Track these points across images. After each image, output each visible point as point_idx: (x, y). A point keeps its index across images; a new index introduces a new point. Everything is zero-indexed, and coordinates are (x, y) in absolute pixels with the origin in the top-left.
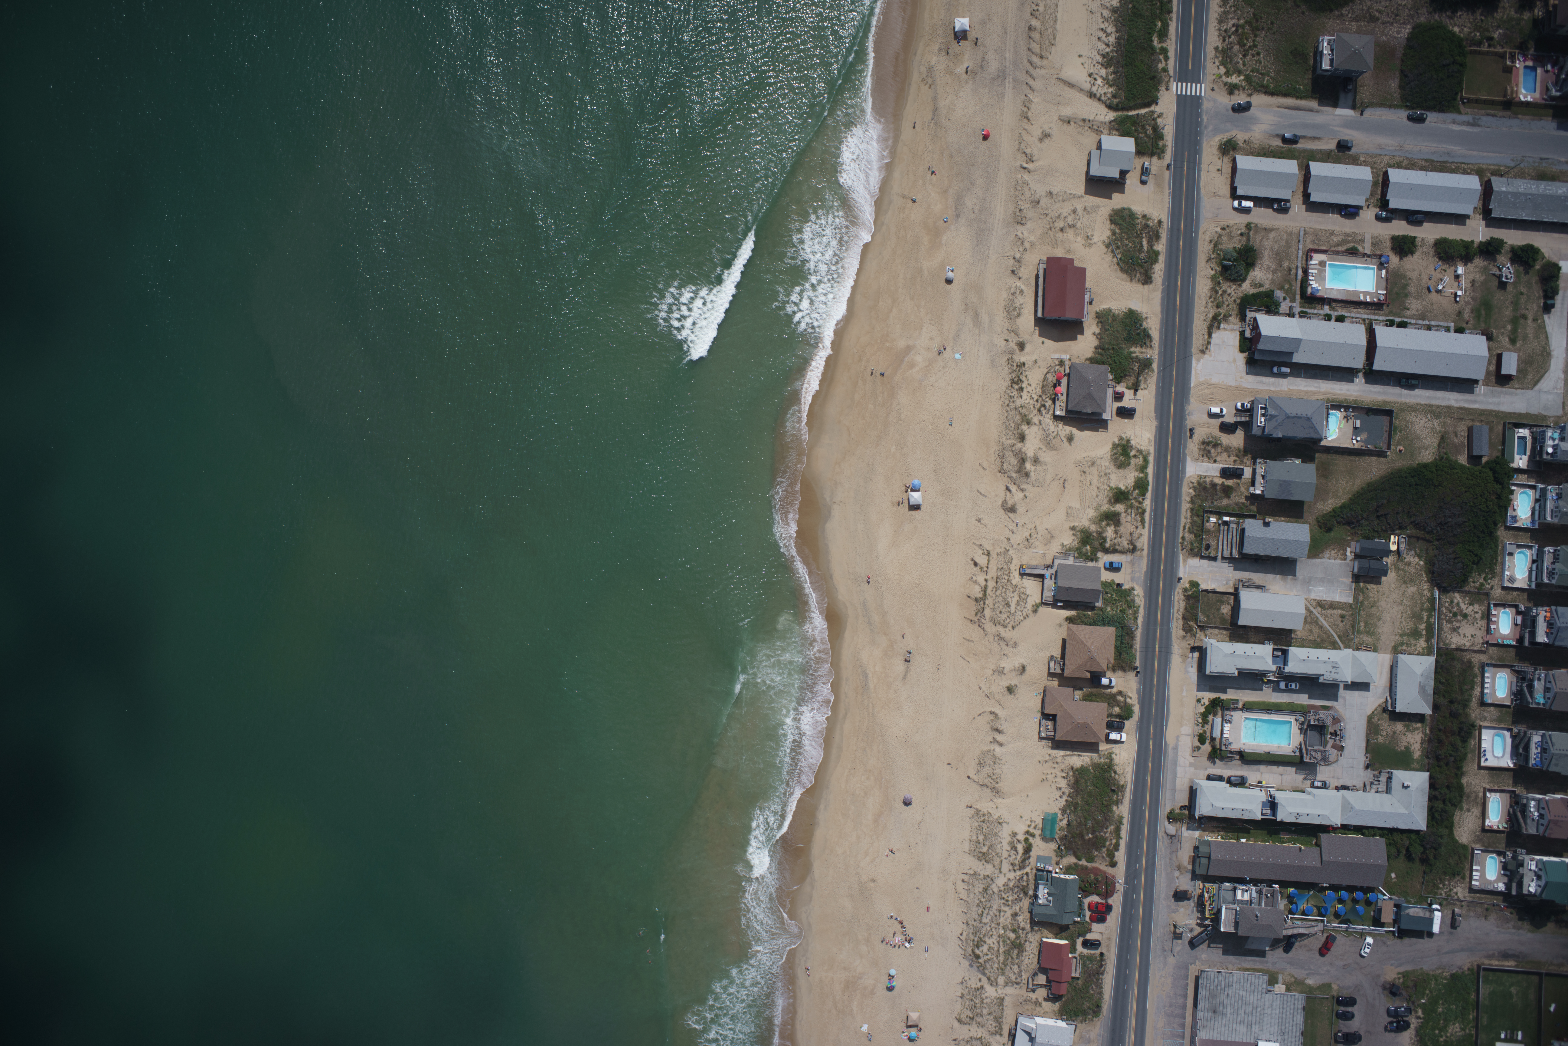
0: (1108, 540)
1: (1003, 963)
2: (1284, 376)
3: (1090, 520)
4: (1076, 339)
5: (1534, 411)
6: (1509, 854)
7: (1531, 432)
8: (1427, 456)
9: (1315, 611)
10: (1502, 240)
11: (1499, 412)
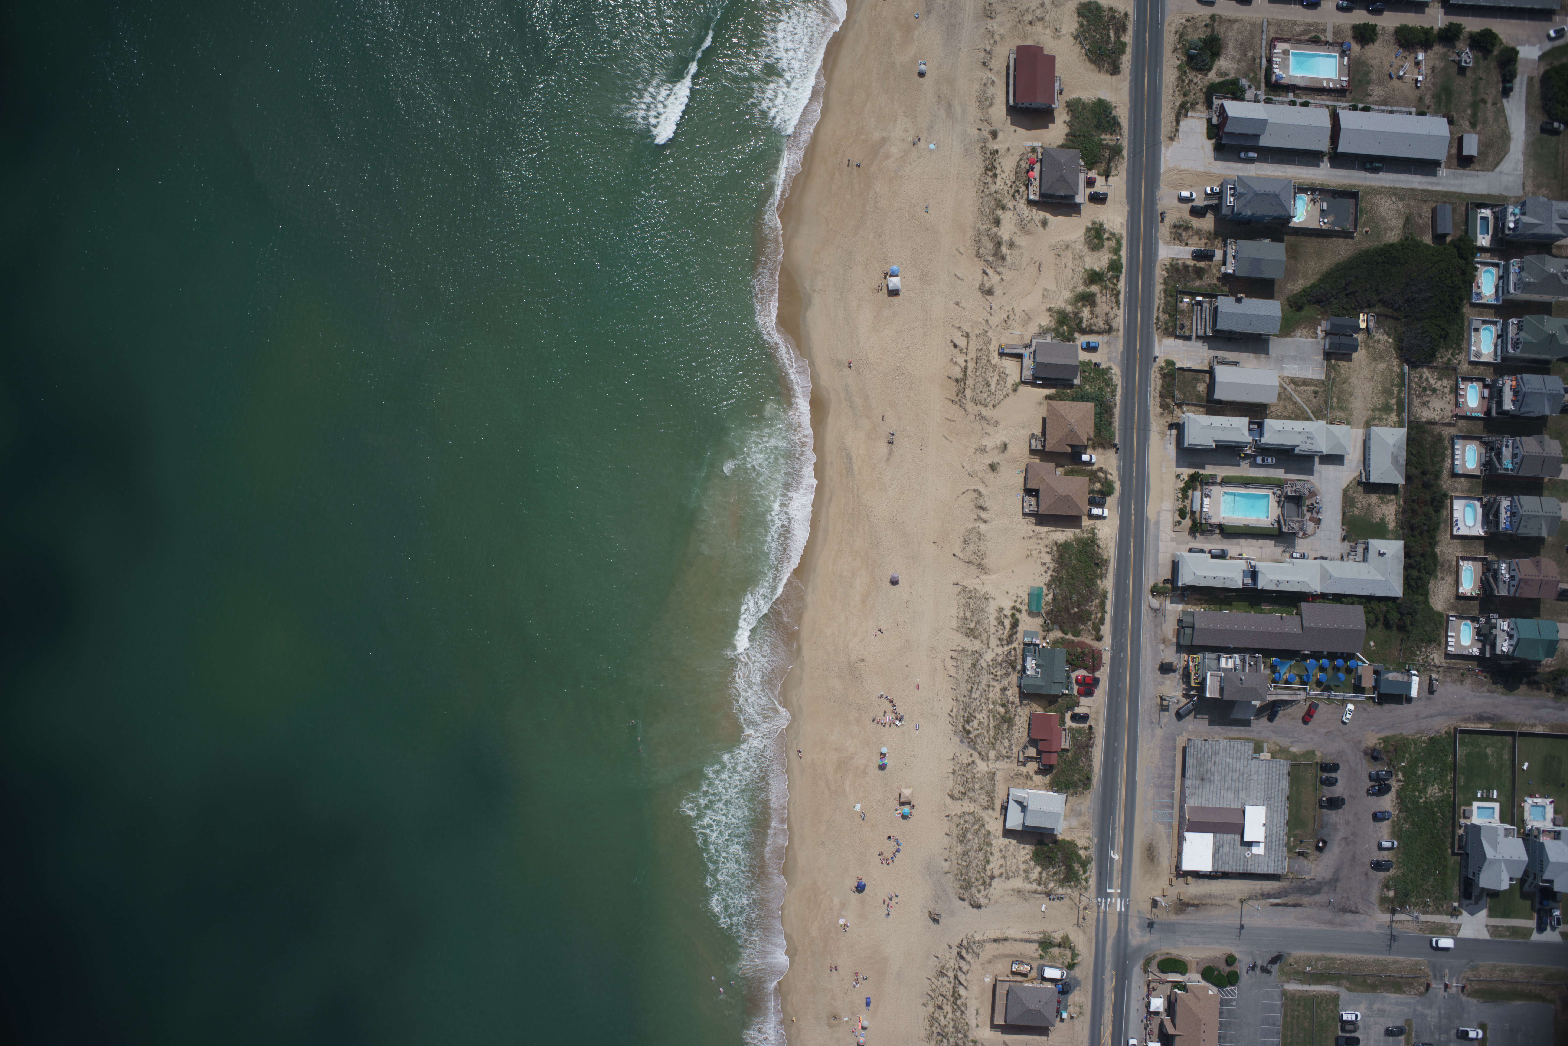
0: (1084, 320)
1: (994, 738)
2: (1251, 161)
3: (1066, 301)
4: (1047, 127)
5: (1495, 192)
6: (1483, 620)
7: (1493, 212)
8: (1393, 237)
9: (1288, 388)
10: (1461, 25)
11: (1461, 193)
